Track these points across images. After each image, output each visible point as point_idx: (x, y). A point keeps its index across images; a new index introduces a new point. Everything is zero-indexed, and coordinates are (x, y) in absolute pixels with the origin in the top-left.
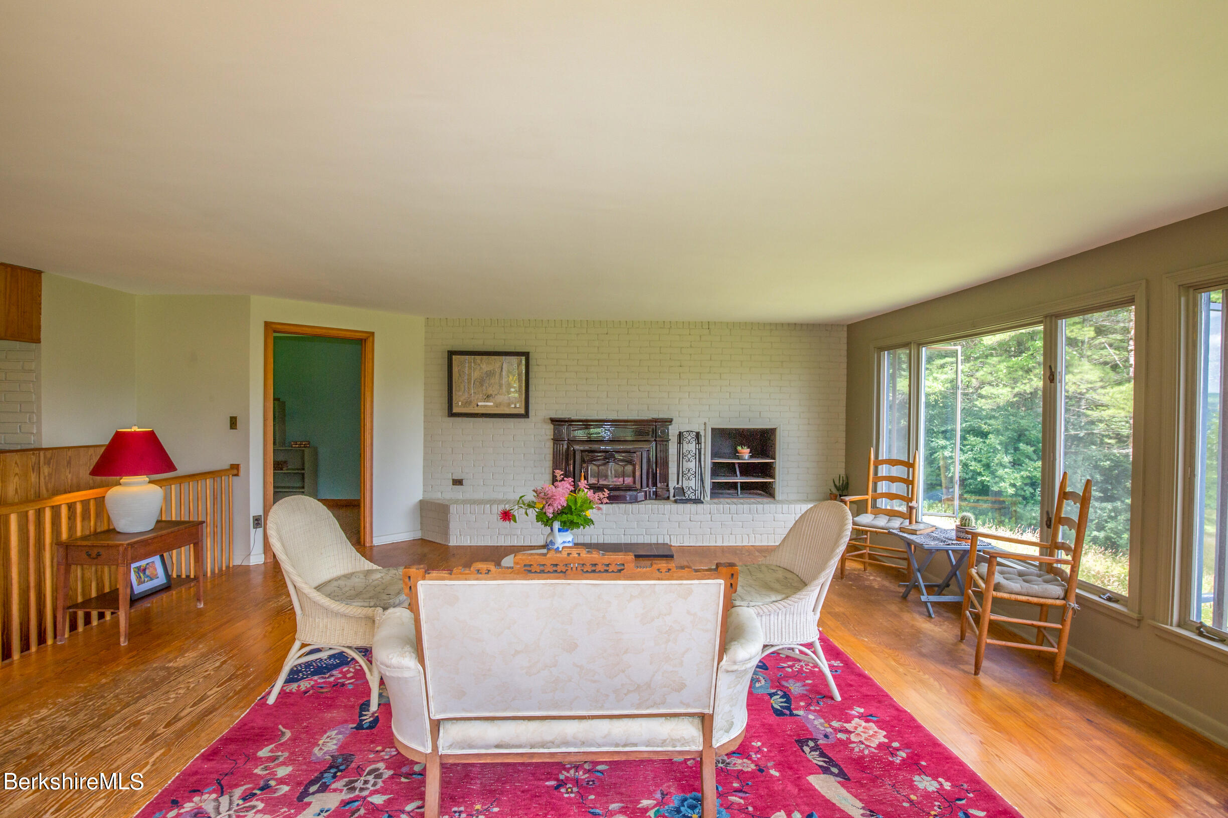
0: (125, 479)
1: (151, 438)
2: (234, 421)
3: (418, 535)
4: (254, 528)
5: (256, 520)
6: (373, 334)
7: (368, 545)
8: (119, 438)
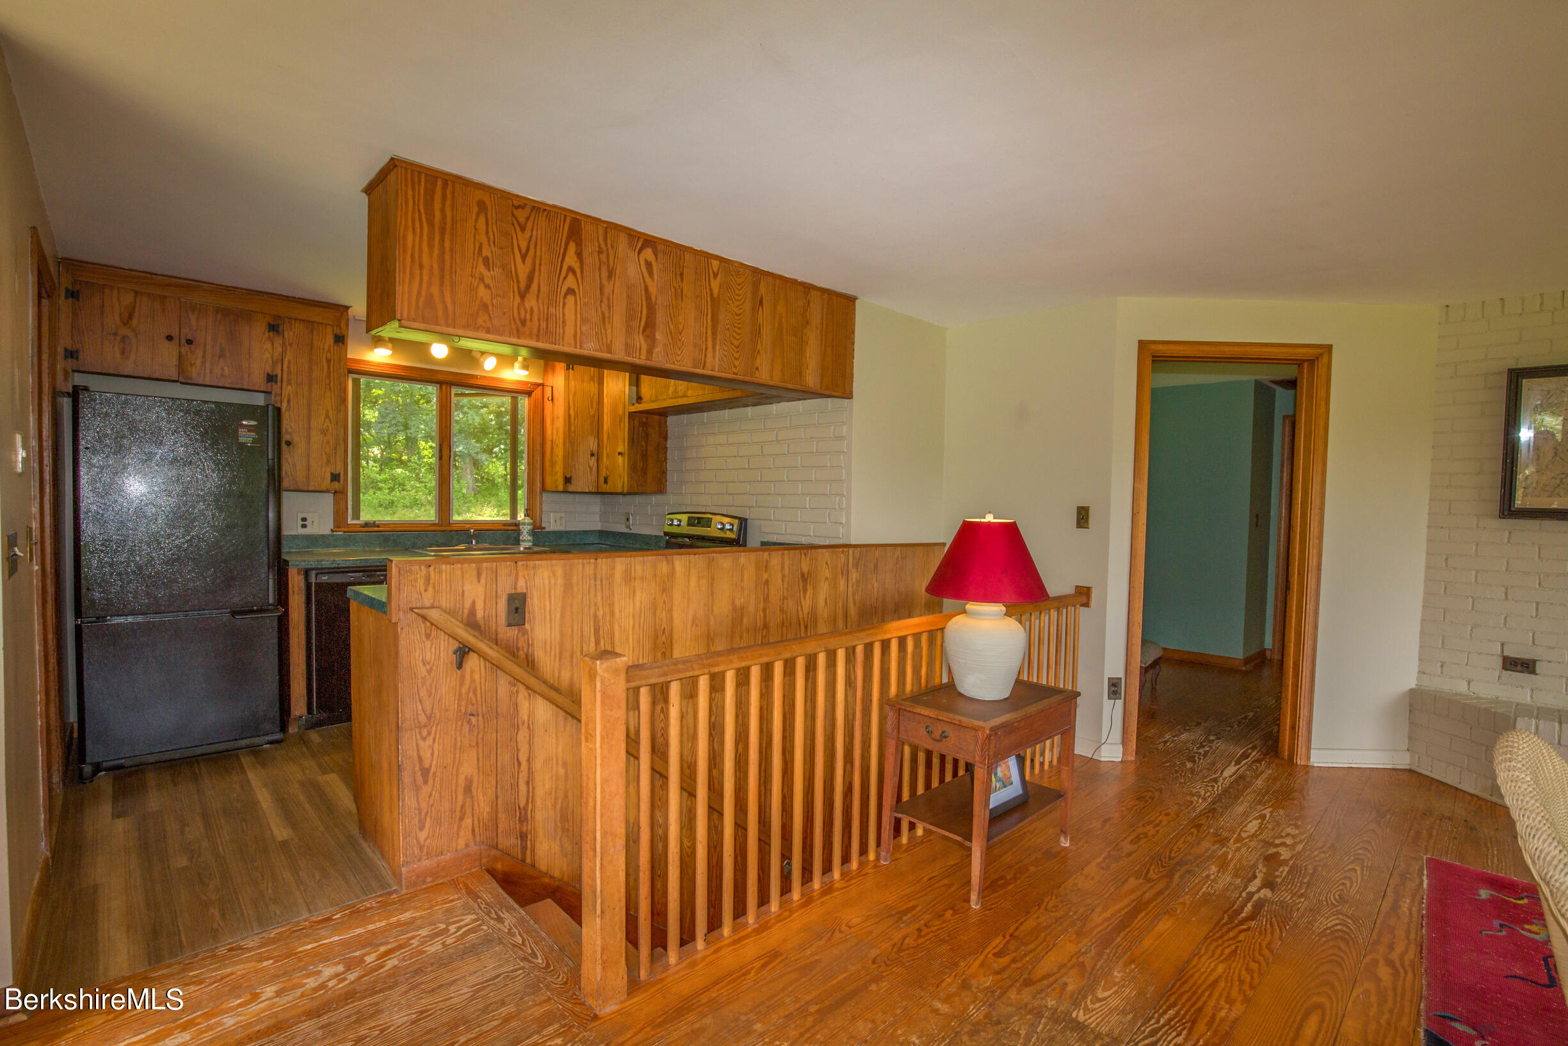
0: (971, 606)
1: (1010, 534)
2: (1083, 513)
3: (1403, 761)
4: (1109, 698)
5: (1114, 685)
6: (1329, 348)
7: (1300, 761)
8: (969, 533)
